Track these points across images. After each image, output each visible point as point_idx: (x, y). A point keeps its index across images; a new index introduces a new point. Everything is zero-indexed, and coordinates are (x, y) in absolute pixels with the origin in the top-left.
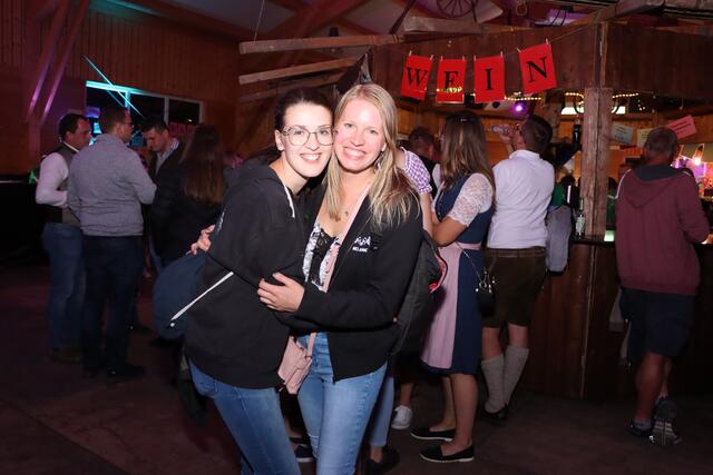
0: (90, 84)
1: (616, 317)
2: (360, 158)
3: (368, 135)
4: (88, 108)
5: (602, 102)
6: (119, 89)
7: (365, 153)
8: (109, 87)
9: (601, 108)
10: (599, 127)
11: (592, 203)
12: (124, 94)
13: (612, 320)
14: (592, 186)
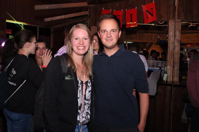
0: (8, 21)
1: (184, 117)
2: (84, 49)
3: (84, 40)
4: (7, 30)
5: (176, 26)
6: (19, 23)
7: (85, 47)
8: (15, 22)
9: (176, 28)
10: (175, 36)
11: (172, 68)
12: (21, 25)
13: (182, 117)
14: (172, 61)
